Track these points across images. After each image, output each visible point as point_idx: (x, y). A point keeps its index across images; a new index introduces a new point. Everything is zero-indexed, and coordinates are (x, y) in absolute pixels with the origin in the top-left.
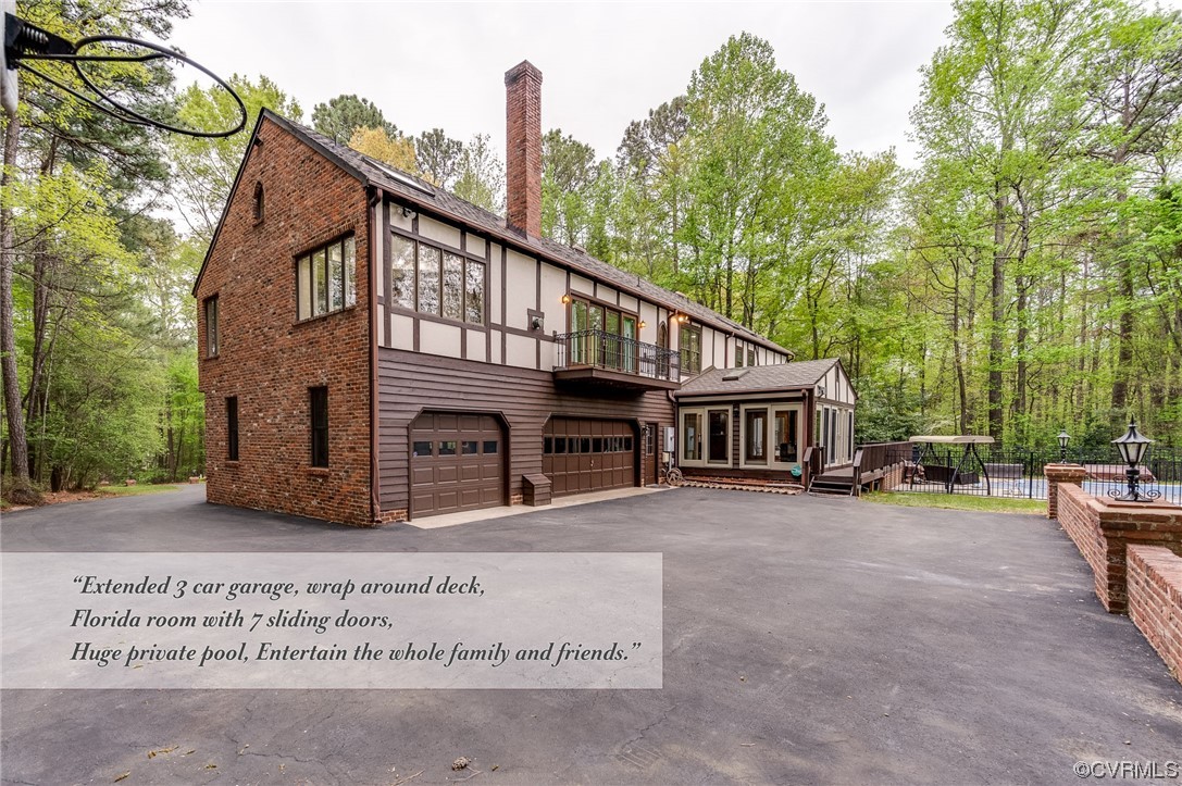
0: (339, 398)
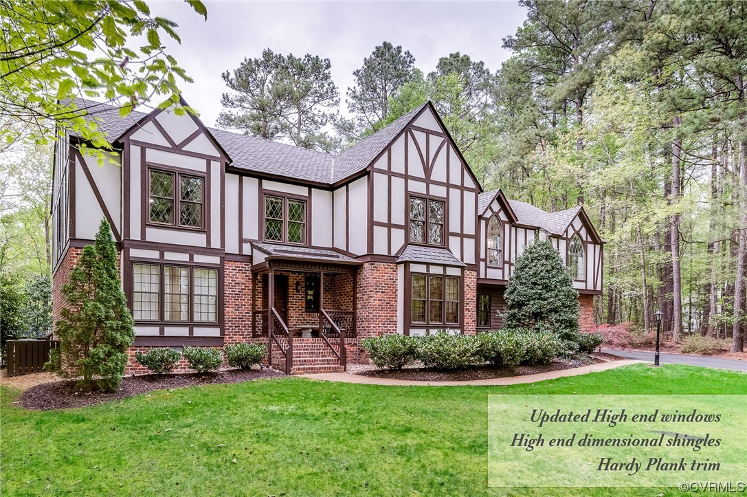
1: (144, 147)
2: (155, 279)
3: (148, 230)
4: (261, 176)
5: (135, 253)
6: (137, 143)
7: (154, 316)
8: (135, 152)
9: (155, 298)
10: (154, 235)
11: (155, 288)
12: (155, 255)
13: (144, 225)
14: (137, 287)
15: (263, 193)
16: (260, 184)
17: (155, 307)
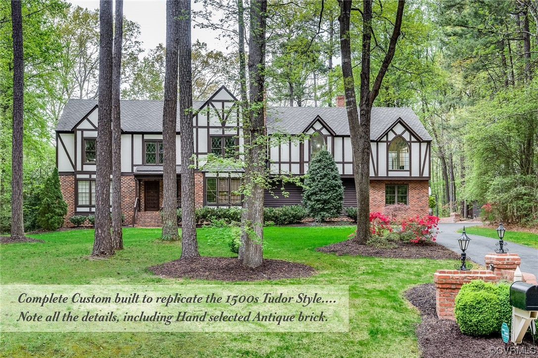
1: (82, 130)
2: (88, 187)
3: (84, 166)
4: (143, 133)
5: (79, 176)
6: (79, 130)
7: (88, 203)
8: (79, 133)
9: (88, 195)
10: (87, 168)
11: (88, 191)
12: (87, 176)
13: (83, 164)
14: (80, 191)
15: (144, 141)
16: (143, 137)
17: (88, 199)
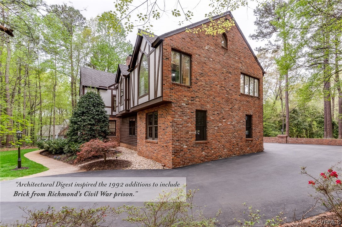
0: (256, 119)
